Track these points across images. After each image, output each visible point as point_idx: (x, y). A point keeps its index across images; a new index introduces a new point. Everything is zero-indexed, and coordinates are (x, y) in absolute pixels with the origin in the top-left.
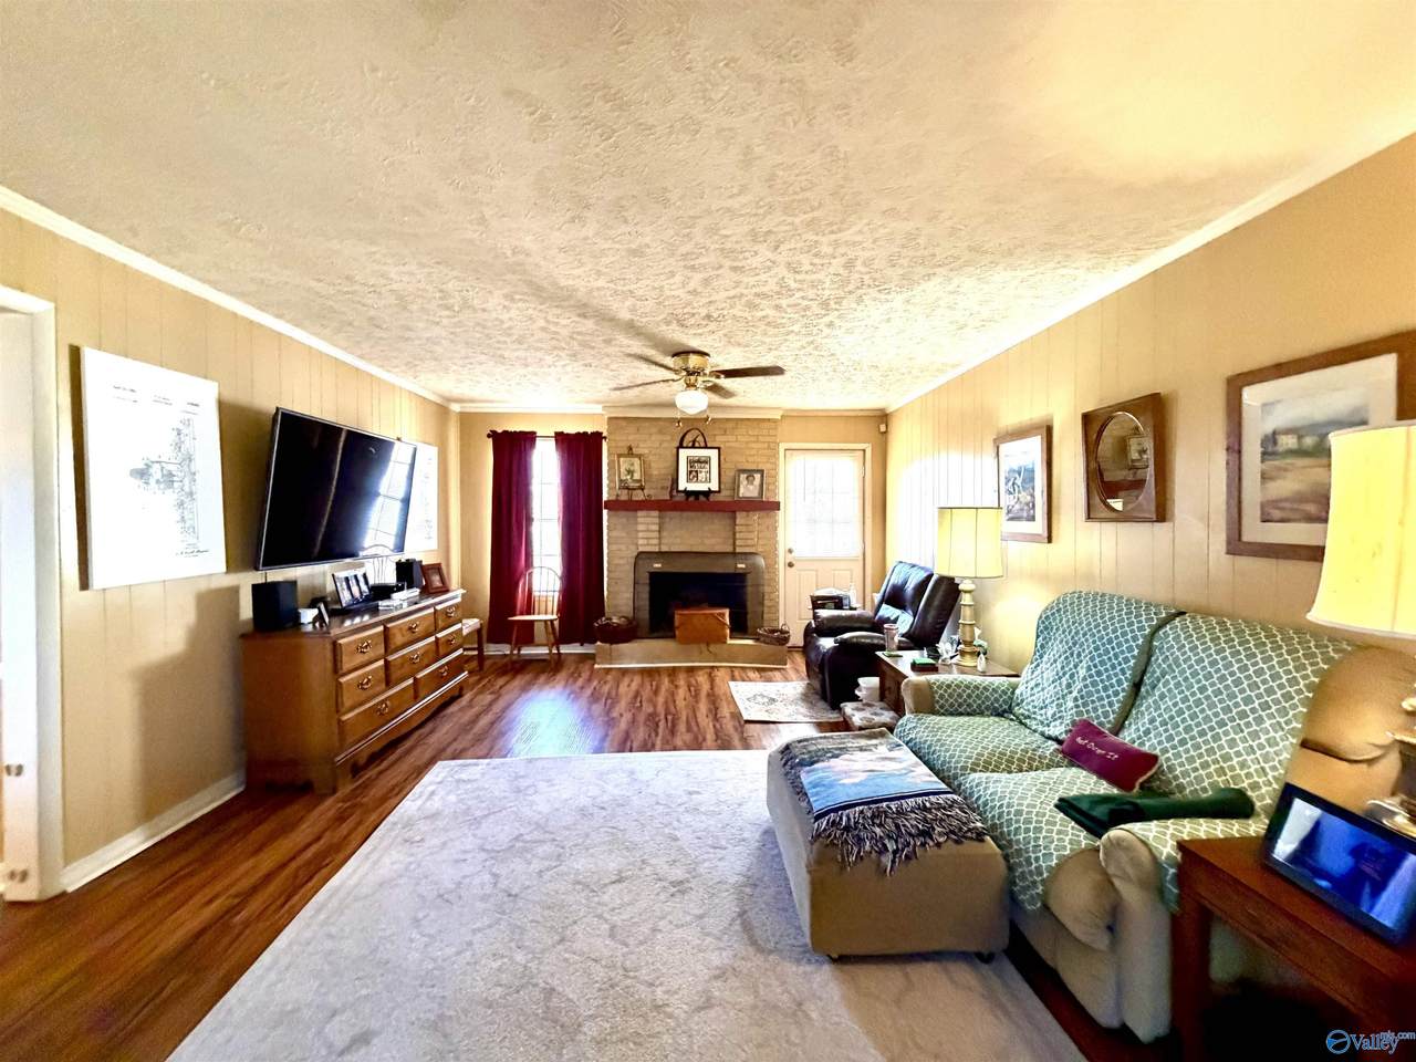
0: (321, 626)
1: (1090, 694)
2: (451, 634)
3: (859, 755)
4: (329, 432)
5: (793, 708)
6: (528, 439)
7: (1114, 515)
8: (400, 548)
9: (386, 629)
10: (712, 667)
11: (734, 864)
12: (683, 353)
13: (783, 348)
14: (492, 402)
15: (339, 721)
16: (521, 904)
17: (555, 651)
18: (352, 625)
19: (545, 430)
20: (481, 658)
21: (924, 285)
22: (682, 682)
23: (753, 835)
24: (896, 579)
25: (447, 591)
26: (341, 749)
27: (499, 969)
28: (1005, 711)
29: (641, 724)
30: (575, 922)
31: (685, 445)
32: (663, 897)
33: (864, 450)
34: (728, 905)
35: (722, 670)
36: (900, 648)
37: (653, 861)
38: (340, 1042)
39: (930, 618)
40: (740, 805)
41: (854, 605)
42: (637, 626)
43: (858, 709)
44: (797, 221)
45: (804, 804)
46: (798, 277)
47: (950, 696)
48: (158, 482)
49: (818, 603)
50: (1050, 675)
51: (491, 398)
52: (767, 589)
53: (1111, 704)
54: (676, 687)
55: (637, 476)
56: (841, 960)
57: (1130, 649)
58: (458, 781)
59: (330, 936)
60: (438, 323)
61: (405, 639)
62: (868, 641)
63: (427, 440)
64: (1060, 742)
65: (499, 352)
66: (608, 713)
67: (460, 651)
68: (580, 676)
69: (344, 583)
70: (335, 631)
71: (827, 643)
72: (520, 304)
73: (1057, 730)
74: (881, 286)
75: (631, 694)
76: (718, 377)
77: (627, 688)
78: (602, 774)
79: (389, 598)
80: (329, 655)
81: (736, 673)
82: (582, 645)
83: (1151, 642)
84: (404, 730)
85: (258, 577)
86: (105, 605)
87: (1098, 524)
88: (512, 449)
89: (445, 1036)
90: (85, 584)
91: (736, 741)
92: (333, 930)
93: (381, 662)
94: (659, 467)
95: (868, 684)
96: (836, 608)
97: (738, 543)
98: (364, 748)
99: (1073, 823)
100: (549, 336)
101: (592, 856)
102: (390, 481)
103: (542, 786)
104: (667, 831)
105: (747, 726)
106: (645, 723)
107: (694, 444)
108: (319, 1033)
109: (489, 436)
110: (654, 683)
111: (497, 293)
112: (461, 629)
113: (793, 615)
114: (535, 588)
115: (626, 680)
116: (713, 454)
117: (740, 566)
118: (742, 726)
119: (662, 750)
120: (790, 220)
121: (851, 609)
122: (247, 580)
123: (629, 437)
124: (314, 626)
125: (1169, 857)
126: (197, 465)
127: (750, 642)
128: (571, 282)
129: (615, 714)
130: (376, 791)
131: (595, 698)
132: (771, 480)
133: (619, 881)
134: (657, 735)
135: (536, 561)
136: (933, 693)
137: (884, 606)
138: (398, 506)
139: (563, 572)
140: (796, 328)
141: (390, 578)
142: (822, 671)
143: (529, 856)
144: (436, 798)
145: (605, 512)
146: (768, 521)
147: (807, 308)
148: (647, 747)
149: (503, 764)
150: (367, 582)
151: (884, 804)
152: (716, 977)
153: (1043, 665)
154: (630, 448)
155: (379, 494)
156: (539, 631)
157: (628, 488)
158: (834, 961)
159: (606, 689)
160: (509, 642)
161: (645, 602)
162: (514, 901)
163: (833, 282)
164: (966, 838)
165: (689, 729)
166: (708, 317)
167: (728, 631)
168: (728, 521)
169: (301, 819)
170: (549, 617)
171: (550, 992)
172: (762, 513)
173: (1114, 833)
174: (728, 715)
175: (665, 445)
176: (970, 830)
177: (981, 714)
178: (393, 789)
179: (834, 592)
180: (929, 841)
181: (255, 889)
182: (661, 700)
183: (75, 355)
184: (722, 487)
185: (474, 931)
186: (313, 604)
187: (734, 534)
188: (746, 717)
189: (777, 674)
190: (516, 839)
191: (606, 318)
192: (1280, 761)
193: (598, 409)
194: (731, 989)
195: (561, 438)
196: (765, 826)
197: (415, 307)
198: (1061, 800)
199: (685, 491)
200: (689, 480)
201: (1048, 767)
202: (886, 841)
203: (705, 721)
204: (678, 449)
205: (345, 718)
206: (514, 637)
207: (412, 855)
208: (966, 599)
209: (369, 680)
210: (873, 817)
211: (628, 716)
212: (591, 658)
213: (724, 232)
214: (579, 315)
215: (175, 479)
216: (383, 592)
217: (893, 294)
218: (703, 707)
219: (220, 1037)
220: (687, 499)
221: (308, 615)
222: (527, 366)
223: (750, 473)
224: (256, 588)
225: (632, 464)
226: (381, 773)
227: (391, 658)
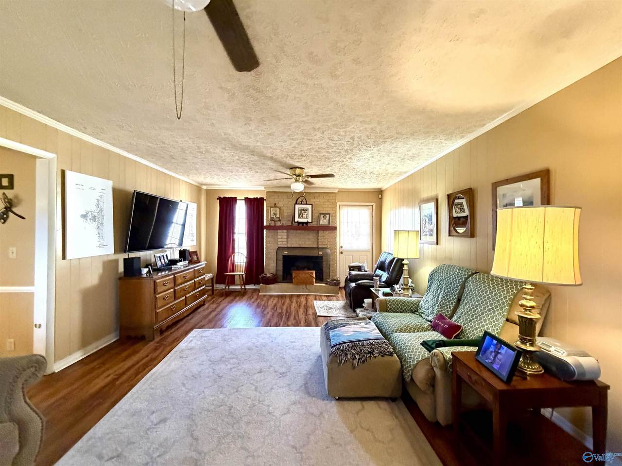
0: (149, 275)
1: (443, 304)
2: (201, 279)
3: (353, 326)
4: (153, 198)
5: (338, 311)
6: (233, 200)
7: (457, 234)
8: (181, 244)
9: (175, 277)
10: (308, 295)
11: (305, 367)
12: (293, 168)
13: (333, 166)
14: (219, 185)
15: (156, 312)
16: (223, 379)
17: (243, 288)
18: (162, 275)
19: (240, 197)
20: (213, 290)
21: (383, 145)
22: (294, 300)
23: (314, 358)
24: (382, 259)
25: (200, 262)
26: (156, 323)
27: (213, 400)
28: (415, 311)
29: (276, 316)
30: (242, 386)
31: (298, 203)
32: (276, 378)
33: (372, 206)
34: (300, 381)
35: (312, 296)
36: (380, 287)
37: (274, 366)
38: (155, 422)
39: (394, 275)
40: (311, 347)
41: (366, 269)
42: (277, 277)
43: (362, 311)
44: (329, 124)
45: (329, 343)
46: (334, 142)
47: (394, 305)
48: (90, 219)
49: (352, 268)
50: (431, 297)
51: (218, 184)
52: (331, 263)
53: (450, 308)
54: (292, 302)
55: (278, 216)
56: (340, 399)
57: (457, 287)
58: (201, 336)
59: (152, 389)
60: (196, 157)
61: (183, 281)
62: (368, 284)
63: (193, 201)
64: (431, 322)
65: (221, 167)
66: (263, 312)
67: (204, 287)
68: (253, 298)
69: (159, 259)
70: (155, 277)
71: (353, 285)
72: (228, 151)
73: (431, 318)
74: (366, 145)
75: (273, 305)
76: (308, 178)
77: (272, 303)
78: (258, 335)
79: (176, 264)
80: (152, 286)
81: (317, 297)
82: (255, 285)
83: (465, 284)
84: (181, 317)
85: (126, 256)
86: (70, 266)
87: (453, 238)
88: (227, 204)
89: (193, 420)
90: (64, 257)
91: (313, 324)
92: (153, 386)
93: (173, 290)
94: (287, 212)
95: (368, 301)
96: (359, 271)
97: (319, 243)
98: (165, 323)
99: (425, 349)
100: (240, 162)
101: (251, 364)
102: (178, 217)
103: (234, 339)
104: (281, 355)
105: (319, 318)
106: (277, 316)
107: (302, 203)
108: (148, 418)
109: (218, 199)
110: (283, 301)
111: (219, 148)
112: (204, 278)
113: (342, 274)
114: (236, 261)
115: (272, 300)
116: (310, 207)
117: (320, 253)
118: (316, 318)
119: (283, 326)
120: (326, 124)
121: (365, 271)
122: (122, 257)
123: (275, 199)
124: (147, 275)
125: (449, 358)
126: (104, 213)
127: (324, 285)
128: (247, 144)
129: (266, 312)
130: (170, 339)
131: (258, 306)
132: (333, 218)
133: (261, 372)
134: (281, 321)
135: (236, 250)
136: (387, 304)
137: (378, 270)
138: (180, 227)
139: (247, 255)
140: (337, 159)
141: (176, 256)
142: (350, 296)
143: (227, 363)
144: (193, 342)
145: (265, 230)
146: (332, 235)
147: (340, 152)
148: (277, 325)
149: (219, 331)
150: (167, 258)
151: (357, 342)
152: (292, 404)
153: (429, 293)
154: (275, 204)
155: (173, 222)
156: (237, 280)
157: (274, 221)
158: (337, 400)
159: (263, 303)
160: (224, 284)
161: (281, 268)
162: (220, 378)
163: (347, 144)
164: (386, 355)
165: (295, 318)
166: (302, 155)
167: (314, 280)
168: (315, 235)
169: (141, 350)
170: (241, 273)
171: (231, 408)
172: (329, 232)
173: (435, 351)
174: (311, 314)
175: (290, 203)
176: (388, 352)
177: (406, 312)
178: (176, 339)
179: (358, 264)
180: (372, 355)
181: (124, 373)
182: (285, 307)
183: (63, 173)
184: (313, 220)
185: (205, 388)
186: (146, 267)
187: (318, 240)
188: (318, 314)
189: (335, 298)
190: (223, 357)
191: (262, 156)
192: (499, 327)
193: (262, 188)
194: (297, 408)
195: (247, 199)
196: (319, 355)
197: (187, 152)
198: (423, 342)
199: (298, 222)
200: (299, 218)
201: (425, 331)
202: (356, 355)
203: (301, 316)
204: (295, 204)
205: (158, 311)
206: (227, 281)
207: (183, 362)
208: (405, 267)
209: (168, 297)
210: (352, 347)
211: (271, 313)
212: (258, 290)
213: (302, 128)
214: (252, 155)
215: (96, 218)
216: (173, 262)
217: (372, 148)
218: (301, 311)
219: (113, 419)
220: (298, 225)
221: (145, 271)
222: (232, 172)
223: (325, 215)
224: (125, 260)
225: (276, 211)
226: (171, 333)
227: (176, 288)
